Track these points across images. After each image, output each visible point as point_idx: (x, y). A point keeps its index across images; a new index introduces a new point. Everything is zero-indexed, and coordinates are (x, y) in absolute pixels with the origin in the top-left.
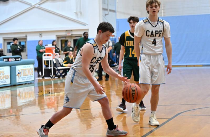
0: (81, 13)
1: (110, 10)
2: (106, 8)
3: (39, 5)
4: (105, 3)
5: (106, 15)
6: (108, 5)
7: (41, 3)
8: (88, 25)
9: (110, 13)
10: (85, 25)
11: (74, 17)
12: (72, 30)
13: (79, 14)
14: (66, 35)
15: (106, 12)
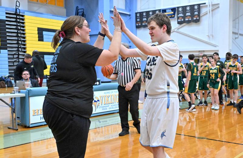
0: (213, 36)
1: (240, 35)
2: (237, 32)
3: (177, 29)
4: (236, 28)
5: (236, 38)
6: (238, 29)
7: (179, 27)
8: (218, 46)
9: (240, 37)
10: (216, 47)
11: (206, 39)
12: (204, 51)
13: (211, 37)
14: (199, 55)
15: (237, 36)
